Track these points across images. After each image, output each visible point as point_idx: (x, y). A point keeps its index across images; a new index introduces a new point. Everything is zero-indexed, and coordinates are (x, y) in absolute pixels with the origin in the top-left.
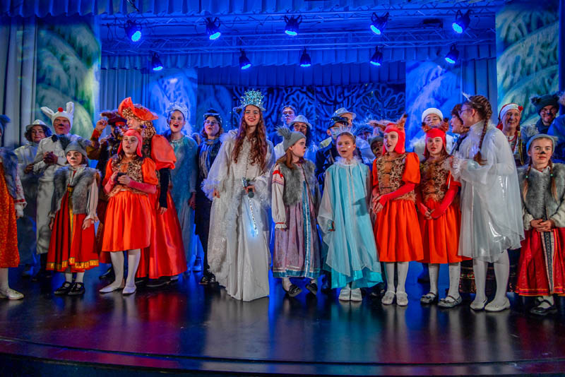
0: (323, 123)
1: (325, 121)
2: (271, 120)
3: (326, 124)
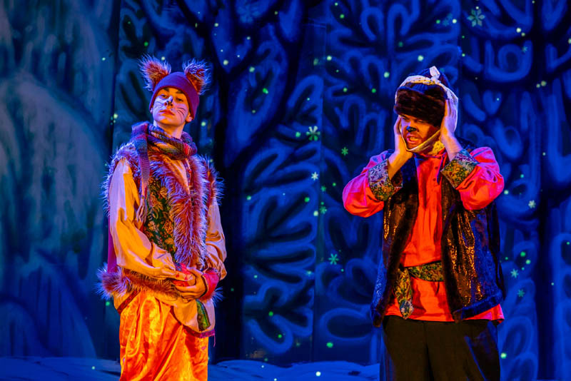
0: (489, 47)
1: (499, 43)
2: (279, 32)
3: (503, 52)
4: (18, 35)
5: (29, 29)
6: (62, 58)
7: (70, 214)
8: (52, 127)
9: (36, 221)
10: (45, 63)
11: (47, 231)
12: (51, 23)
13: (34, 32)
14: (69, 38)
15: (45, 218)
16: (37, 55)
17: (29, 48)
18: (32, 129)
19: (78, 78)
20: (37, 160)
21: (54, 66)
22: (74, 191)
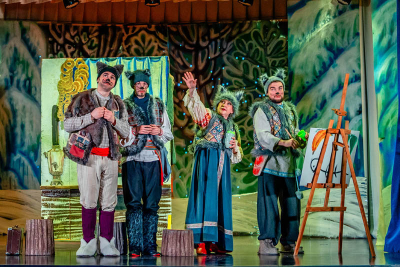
4: (11, 74)
5: (15, 72)
6: (28, 82)
7: (31, 138)
8: (24, 107)
9: (18, 141)
10: (21, 84)
11: (23, 144)
12: (23, 70)
13: (17, 73)
14: (30, 76)
15: (22, 140)
16: (18, 82)
17: (16, 79)
18: (17, 108)
19: (33, 89)
20: (19, 119)
21: (25, 85)
22: (32, 130)
